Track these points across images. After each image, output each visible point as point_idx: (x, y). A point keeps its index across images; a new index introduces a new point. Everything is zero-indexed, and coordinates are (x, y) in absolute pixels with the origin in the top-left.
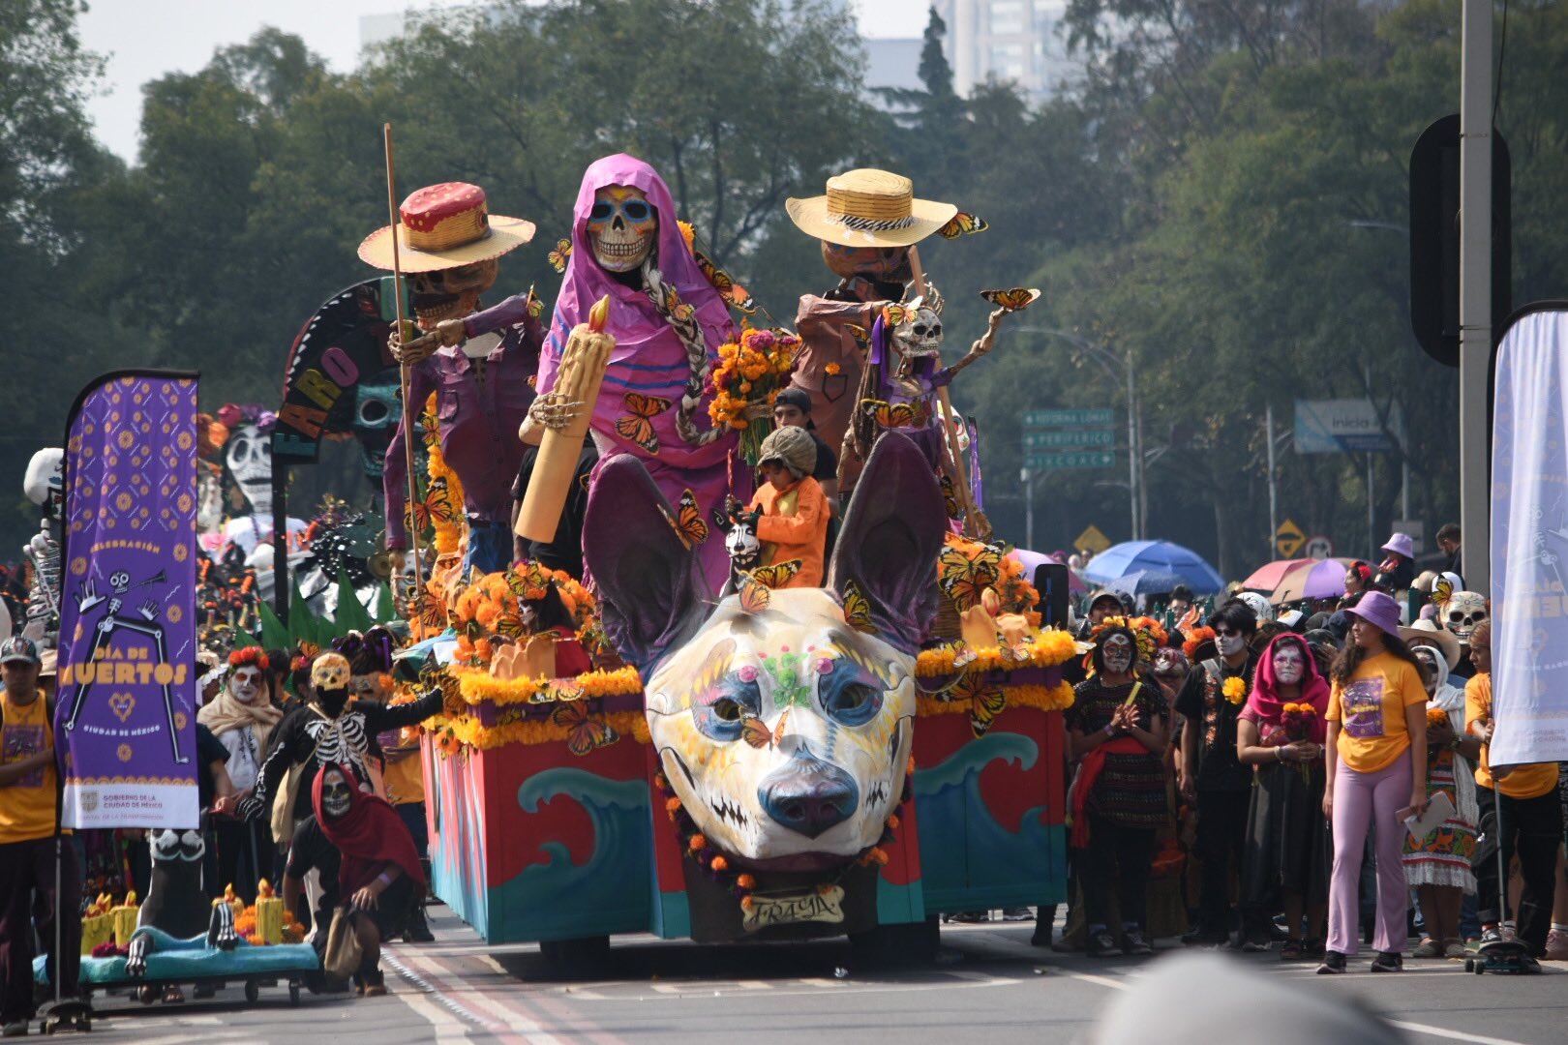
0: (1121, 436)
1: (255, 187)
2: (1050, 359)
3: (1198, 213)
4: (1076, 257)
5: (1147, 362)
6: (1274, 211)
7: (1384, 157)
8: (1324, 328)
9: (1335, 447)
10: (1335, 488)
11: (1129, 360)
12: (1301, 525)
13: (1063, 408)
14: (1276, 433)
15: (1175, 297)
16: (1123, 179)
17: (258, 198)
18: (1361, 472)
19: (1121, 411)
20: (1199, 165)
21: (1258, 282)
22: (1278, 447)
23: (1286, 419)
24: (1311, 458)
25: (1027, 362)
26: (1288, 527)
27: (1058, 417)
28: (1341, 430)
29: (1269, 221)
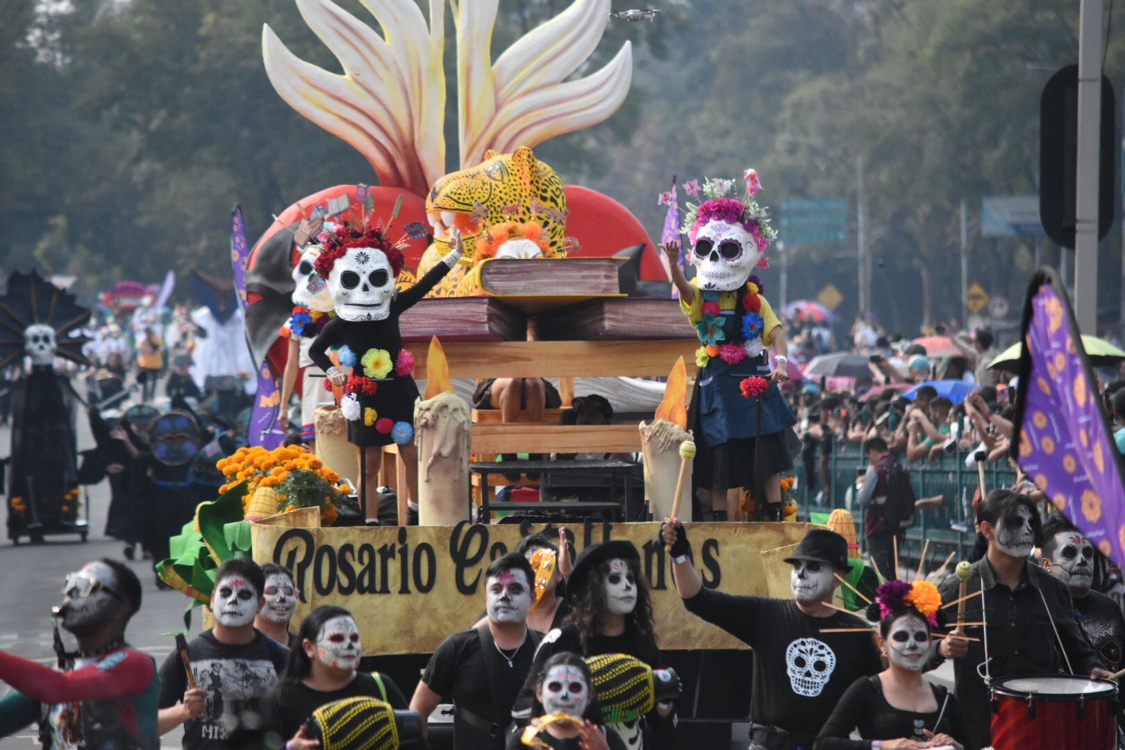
0: (853, 218)
1: (203, 31)
2: (801, 160)
3: (912, 55)
4: (823, 83)
5: (871, 167)
6: (968, 56)
7: (1051, 15)
8: (1004, 144)
9: (1012, 232)
10: (1011, 261)
11: (860, 161)
12: (986, 287)
13: (809, 197)
14: (968, 218)
15: (892, 117)
16: (858, 26)
17: (205, 40)
18: (1032, 250)
19: (853, 199)
20: (913, 18)
21: (956, 108)
22: (969, 230)
23: (975, 209)
24: (994, 240)
25: (786, 161)
26: (976, 289)
27: (807, 205)
28: (1017, 219)
29: (964, 63)
